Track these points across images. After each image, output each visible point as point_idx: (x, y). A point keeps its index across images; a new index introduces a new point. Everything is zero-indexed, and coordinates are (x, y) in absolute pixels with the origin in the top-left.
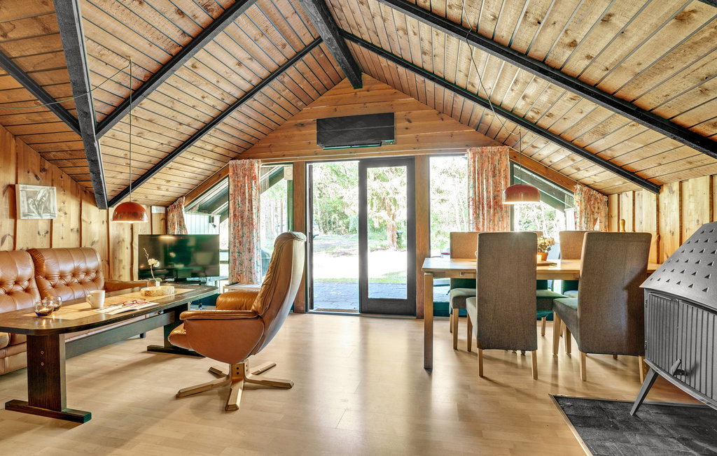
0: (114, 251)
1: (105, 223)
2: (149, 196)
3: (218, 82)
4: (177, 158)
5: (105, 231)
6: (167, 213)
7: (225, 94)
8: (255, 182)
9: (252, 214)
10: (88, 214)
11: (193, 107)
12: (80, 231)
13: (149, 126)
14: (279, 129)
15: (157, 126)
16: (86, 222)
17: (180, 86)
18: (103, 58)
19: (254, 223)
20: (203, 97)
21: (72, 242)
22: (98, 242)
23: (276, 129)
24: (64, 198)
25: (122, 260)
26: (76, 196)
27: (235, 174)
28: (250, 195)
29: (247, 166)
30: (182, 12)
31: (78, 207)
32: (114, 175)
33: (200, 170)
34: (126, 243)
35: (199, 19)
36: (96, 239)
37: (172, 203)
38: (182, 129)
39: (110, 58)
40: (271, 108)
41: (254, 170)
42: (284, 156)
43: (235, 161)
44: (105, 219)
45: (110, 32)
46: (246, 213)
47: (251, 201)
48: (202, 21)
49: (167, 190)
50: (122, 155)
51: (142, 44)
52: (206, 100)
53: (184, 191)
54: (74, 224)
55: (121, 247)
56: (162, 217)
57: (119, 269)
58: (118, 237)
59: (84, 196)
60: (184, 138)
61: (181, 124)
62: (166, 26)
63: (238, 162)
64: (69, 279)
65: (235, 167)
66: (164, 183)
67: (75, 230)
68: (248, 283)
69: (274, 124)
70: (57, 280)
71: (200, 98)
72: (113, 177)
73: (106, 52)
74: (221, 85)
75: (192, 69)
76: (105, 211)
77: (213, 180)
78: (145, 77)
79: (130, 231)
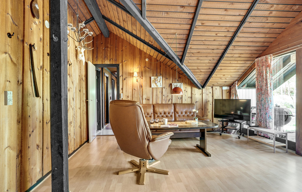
0: (205, 105)
1: (201, 94)
2: (218, 83)
3: (219, 24)
4: (220, 65)
5: (202, 97)
6: (230, 89)
7: (227, 28)
8: (269, 68)
9: (267, 87)
10: (194, 91)
11: (214, 40)
12: (191, 98)
13: (199, 55)
14: (285, 31)
15: (203, 53)
16: (194, 94)
17: (201, 34)
18: (169, 37)
19: (269, 93)
20: (216, 34)
21: (189, 101)
22: (198, 101)
23: (282, 32)
24: (186, 86)
25: (208, 109)
26: (190, 85)
27: (258, 65)
28: (266, 76)
29: (264, 60)
30: (183, 6)
31: (191, 89)
32: (198, 76)
33: (238, 67)
34: (210, 102)
35: (191, 4)
36: (197, 100)
37: (232, 84)
38: (215, 51)
39: (170, 36)
40: (267, 21)
41: (268, 61)
42: (288, 47)
43: (257, 58)
44: (201, 93)
45: (165, 28)
46: (264, 87)
47: (266, 80)
48: (193, 3)
49: (226, 79)
50: (196, 68)
51: (177, 26)
52: (218, 35)
53: (236, 78)
54: (190, 95)
55: (208, 104)
56: (228, 91)
57: (207, 112)
58: (206, 100)
59: (193, 85)
60: (220, 55)
61: (213, 49)
62: (181, 15)
63: (260, 59)
64: (163, 114)
65: (258, 61)
66: (222, 76)
67: (190, 97)
68: (264, 128)
69: (278, 29)
70: (159, 114)
71: (215, 35)
72: (198, 77)
73: (168, 35)
74: (222, 25)
75: (202, 25)
76: (201, 90)
77: (249, 71)
78: (186, 37)
79: (212, 97)
